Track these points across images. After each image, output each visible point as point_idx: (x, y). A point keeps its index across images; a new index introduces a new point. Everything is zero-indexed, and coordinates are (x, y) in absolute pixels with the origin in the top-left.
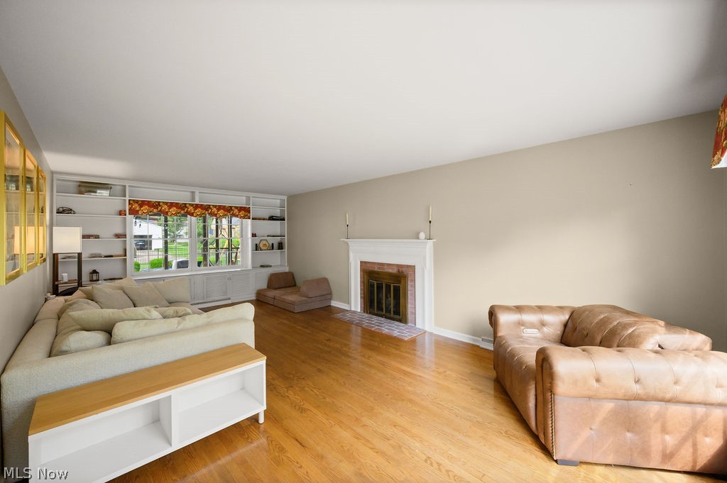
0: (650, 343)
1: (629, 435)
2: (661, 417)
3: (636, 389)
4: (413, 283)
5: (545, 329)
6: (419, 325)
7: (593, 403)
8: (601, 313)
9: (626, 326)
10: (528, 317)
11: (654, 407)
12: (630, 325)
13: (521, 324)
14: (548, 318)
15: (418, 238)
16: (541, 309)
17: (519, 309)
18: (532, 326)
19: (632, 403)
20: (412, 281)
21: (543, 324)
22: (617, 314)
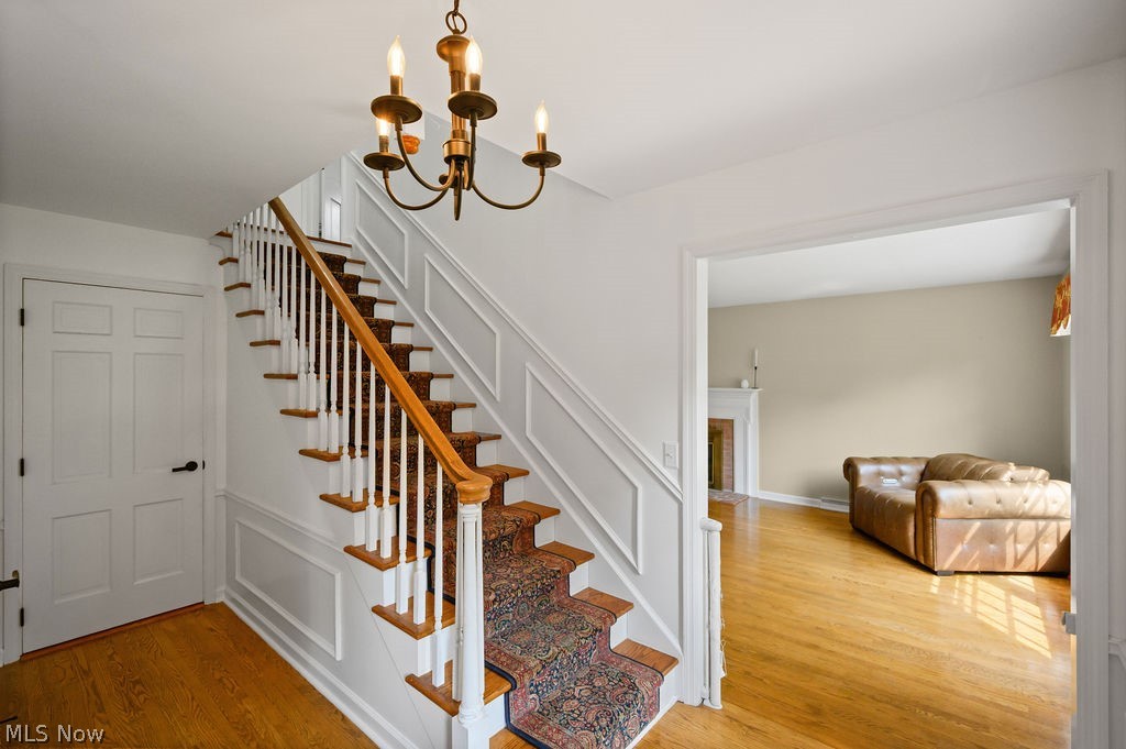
0: (1006, 477)
1: (992, 546)
2: (1014, 531)
3: (998, 507)
4: (730, 441)
5: (904, 479)
6: (739, 489)
7: (965, 522)
8: (959, 459)
9: (983, 467)
10: (885, 468)
11: (1010, 524)
12: (987, 466)
13: (880, 474)
14: (904, 468)
15: (740, 387)
16: (897, 460)
17: (877, 460)
18: (891, 476)
19: (993, 521)
20: (728, 438)
21: (901, 474)
22: (974, 460)
